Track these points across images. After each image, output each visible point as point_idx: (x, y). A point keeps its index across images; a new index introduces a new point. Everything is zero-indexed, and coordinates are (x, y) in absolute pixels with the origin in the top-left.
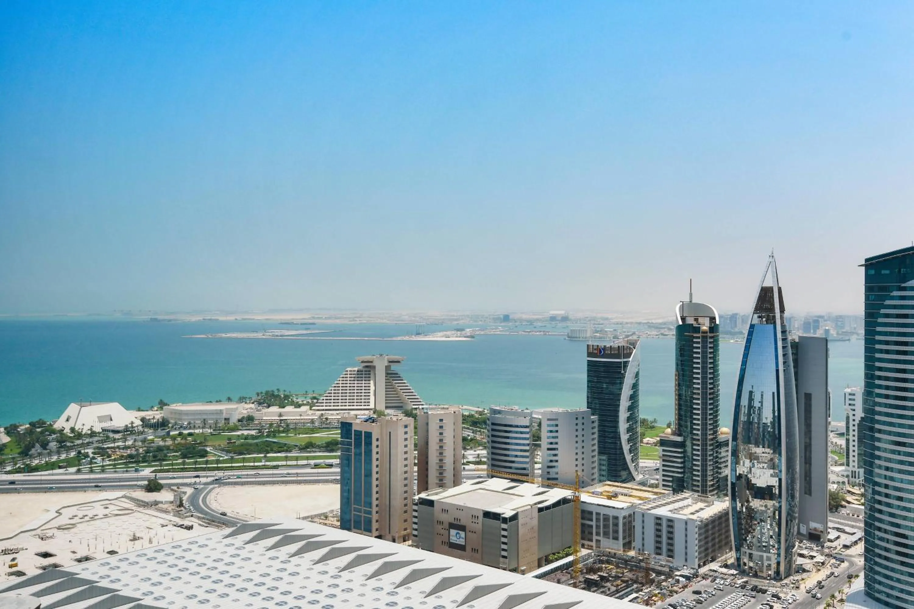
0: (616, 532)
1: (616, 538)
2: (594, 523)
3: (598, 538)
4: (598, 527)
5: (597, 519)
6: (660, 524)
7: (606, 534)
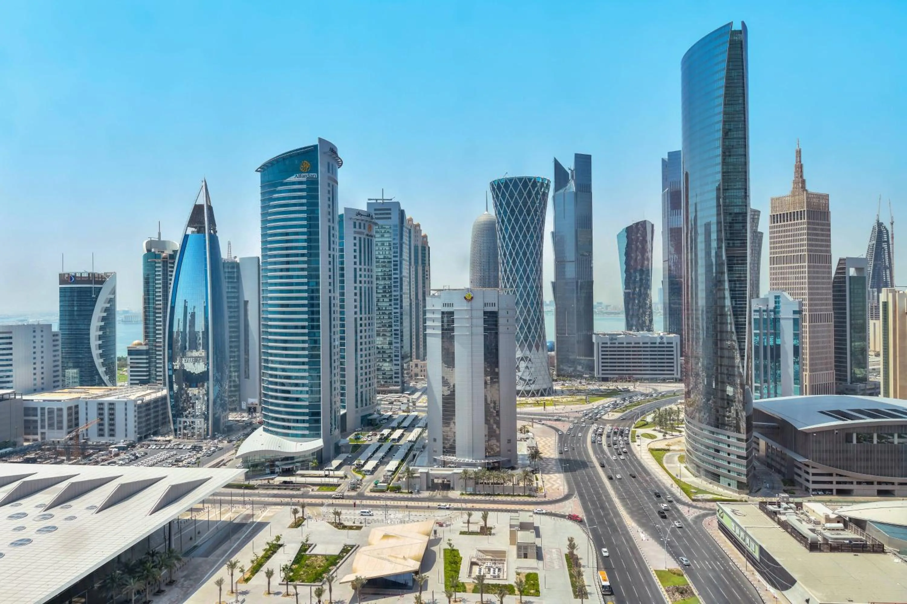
0: (60, 422)
1: (60, 428)
2: (39, 418)
3: (43, 431)
4: (43, 421)
5: (41, 413)
6: (102, 409)
7: (51, 426)
